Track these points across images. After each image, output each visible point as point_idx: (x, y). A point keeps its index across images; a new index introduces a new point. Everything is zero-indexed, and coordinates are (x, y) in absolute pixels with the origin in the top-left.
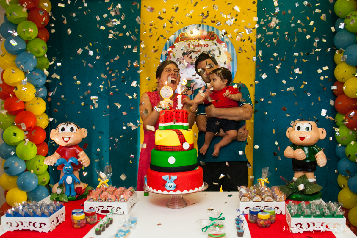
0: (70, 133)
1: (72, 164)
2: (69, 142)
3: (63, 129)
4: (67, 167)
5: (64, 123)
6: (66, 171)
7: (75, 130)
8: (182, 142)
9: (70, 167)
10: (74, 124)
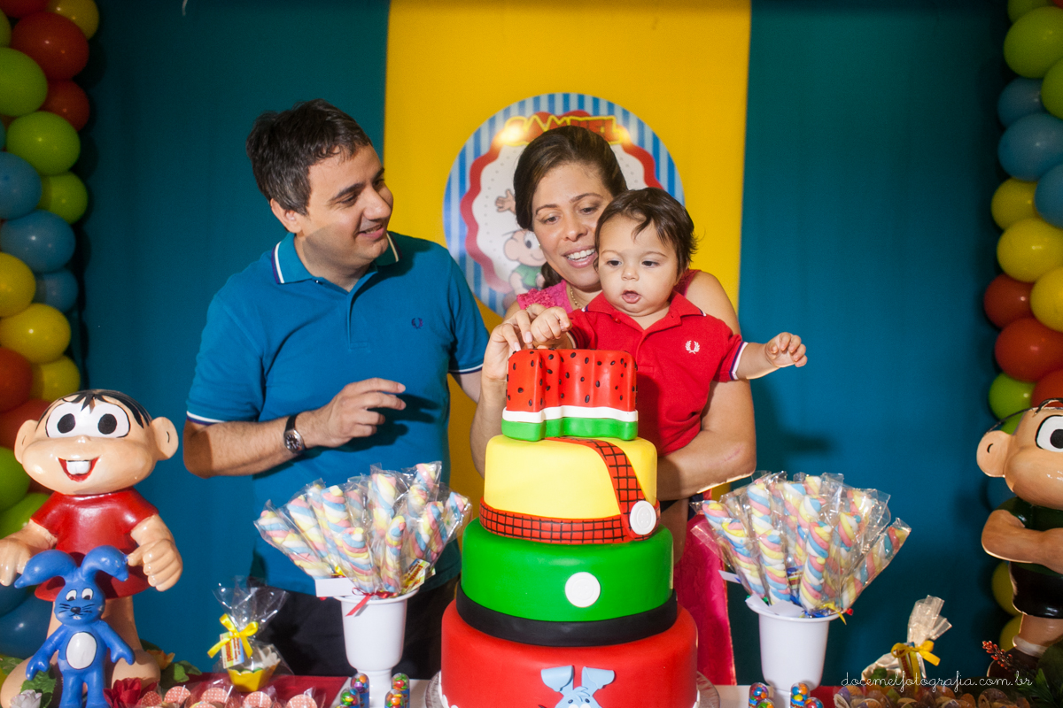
0: (98, 439)
1: (101, 580)
2: (89, 478)
3: (66, 424)
4: (73, 594)
5: (74, 397)
6: (69, 612)
7: (122, 427)
8: (628, 501)
9: (88, 592)
10: (118, 402)
